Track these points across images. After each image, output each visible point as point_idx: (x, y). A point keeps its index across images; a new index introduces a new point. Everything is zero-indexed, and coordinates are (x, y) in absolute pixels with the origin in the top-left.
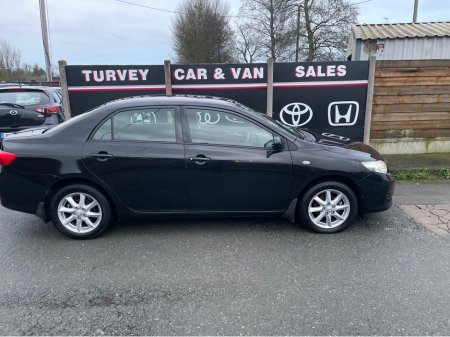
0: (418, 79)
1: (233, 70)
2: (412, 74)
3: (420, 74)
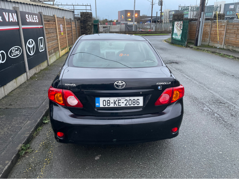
0: (50, 25)
1: (4, 13)
2: (49, 23)
3: (50, 23)
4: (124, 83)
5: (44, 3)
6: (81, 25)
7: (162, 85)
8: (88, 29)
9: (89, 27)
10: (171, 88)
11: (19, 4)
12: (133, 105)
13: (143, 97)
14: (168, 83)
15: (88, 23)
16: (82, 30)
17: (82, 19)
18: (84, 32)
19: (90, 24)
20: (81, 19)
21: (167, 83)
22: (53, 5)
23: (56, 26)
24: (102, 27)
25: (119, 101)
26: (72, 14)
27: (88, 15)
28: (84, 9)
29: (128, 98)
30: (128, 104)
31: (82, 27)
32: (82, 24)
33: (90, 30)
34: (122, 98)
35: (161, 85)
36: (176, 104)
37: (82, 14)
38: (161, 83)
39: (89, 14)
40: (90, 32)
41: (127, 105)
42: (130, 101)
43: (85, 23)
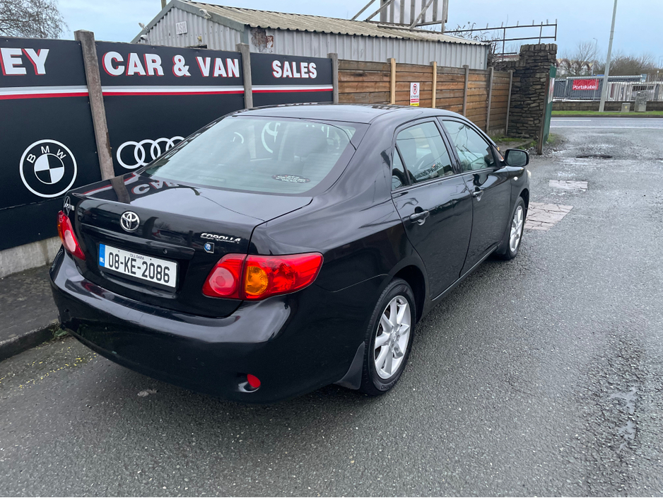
0: (366, 84)
2: (361, 79)
3: (365, 79)
4: (137, 218)
5: (415, 30)
6: (515, 84)
7: (214, 241)
8: (533, 94)
9: (539, 87)
10: (242, 257)
11: (329, 37)
12: (158, 279)
13: (176, 264)
14: (231, 239)
15: (538, 75)
16: (516, 96)
17: (521, 65)
18: (519, 103)
19: (542, 80)
20: (517, 65)
21: (229, 239)
22: (443, 32)
23: (390, 88)
24: (631, 88)
25: (134, 263)
26: (481, 53)
27: (542, 54)
28: (531, 37)
29: (148, 259)
30: (147, 273)
31: (517, 87)
32: (519, 79)
33: (539, 95)
34: (139, 255)
35: (210, 241)
36: (262, 305)
37: (526, 50)
38: (212, 236)
39: (545, 50)
40: (538, 101)
41: (146, 276)
42: (152, 267)
43: (529, 75)
